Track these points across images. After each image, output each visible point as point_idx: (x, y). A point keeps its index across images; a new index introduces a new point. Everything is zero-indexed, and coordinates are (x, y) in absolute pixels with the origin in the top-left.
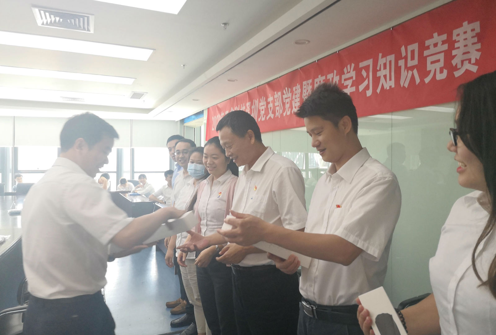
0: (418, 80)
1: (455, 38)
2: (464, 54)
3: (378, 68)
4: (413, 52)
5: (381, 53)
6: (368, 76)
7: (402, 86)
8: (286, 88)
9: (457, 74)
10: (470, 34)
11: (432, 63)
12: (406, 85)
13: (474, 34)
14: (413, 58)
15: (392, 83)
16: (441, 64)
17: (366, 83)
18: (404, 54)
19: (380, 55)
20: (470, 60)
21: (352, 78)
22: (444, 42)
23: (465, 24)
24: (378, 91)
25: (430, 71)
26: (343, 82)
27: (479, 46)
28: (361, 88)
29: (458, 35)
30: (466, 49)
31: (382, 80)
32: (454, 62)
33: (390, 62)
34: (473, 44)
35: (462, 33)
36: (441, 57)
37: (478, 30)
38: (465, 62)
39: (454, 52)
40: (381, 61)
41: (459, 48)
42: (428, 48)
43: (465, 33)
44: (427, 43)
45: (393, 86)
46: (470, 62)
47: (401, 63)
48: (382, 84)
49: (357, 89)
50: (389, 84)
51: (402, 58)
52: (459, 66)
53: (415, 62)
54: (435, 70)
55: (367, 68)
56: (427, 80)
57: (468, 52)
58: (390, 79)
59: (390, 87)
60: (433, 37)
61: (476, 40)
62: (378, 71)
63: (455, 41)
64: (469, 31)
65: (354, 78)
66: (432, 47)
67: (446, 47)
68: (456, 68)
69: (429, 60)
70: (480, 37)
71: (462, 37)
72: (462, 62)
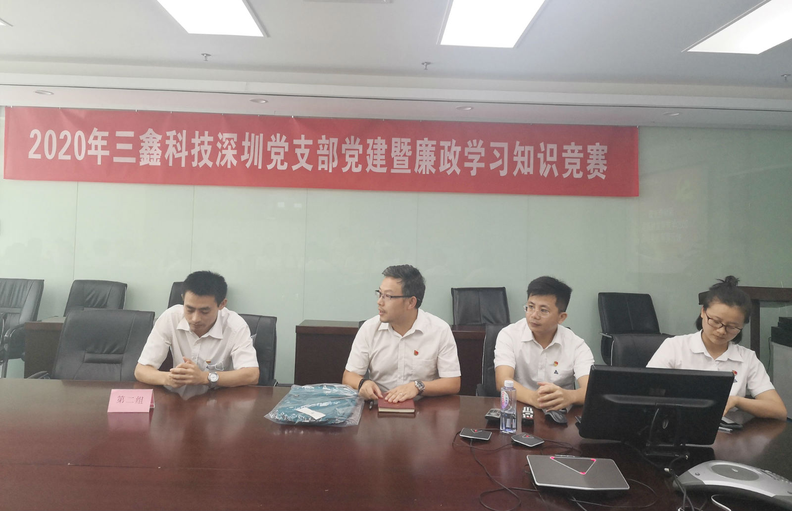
0: (556, 174)
1: (589, 151)
2: (595, 164)
3: (515, 153)
4: (552, 151)
5: (518, 141)
6: (502, 157)
7: (541, 175)
8: (353, 137)
9: (590, 177)
10: (600, 152)
11: (570, 164)
12: (546, 175)
13: (603, 153)
14: (551, 155)
15: (531, 170)
16: (578, 167)
17: (500, 163)
18: (543, 149)
19: (518, 143)
20: (599, 170)
21: (480, 153)
22: (580, 152)
23: (598, 144)
24: (515, 173)
25: (568, 170)
26: (466, 154)
27: (605, 162)
28: (493, 166)
29: (592, 150)
30: (597, 162)
31: (519, 165)
32: (588, 168)
33: (529, 152)
34: (602, 159)
35: (595, 150)
36: (578, 161)
37: (606, 151)
38: (596, 170)
39: (589, 161)
40: (518, 149)
41: (592, 159)
42: (566, 151)
43: (597, 150)
44: (565, 147)
45: (532, 173)
46: (599, 171)
47: (541, 156)
48: (520, 169)
49: (487, 166)
50: (528, 170)
51: (541, 152)
52: (592, 172)
53: (554, 159)
54: (572, 170)
55: (501, 150)
56: (565, 176)
57: (598, 164)
58: (529, 166)
59: (528, 173)
60: (570, 145)
61: (604, 157)
62: (515, 156)
63: (590, 154)
64: (600, 151)
65: (483, 155)
66: (569, 151)
67: (581, 155)
68: (589, 173)
69: (567, 161)
70: (607, 156)
71: (595, 152)
72: (594, 169)
